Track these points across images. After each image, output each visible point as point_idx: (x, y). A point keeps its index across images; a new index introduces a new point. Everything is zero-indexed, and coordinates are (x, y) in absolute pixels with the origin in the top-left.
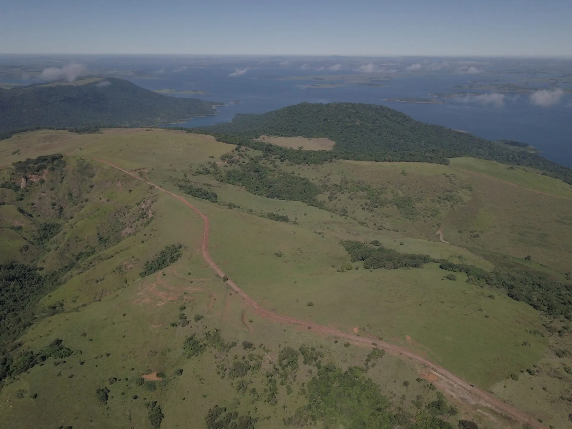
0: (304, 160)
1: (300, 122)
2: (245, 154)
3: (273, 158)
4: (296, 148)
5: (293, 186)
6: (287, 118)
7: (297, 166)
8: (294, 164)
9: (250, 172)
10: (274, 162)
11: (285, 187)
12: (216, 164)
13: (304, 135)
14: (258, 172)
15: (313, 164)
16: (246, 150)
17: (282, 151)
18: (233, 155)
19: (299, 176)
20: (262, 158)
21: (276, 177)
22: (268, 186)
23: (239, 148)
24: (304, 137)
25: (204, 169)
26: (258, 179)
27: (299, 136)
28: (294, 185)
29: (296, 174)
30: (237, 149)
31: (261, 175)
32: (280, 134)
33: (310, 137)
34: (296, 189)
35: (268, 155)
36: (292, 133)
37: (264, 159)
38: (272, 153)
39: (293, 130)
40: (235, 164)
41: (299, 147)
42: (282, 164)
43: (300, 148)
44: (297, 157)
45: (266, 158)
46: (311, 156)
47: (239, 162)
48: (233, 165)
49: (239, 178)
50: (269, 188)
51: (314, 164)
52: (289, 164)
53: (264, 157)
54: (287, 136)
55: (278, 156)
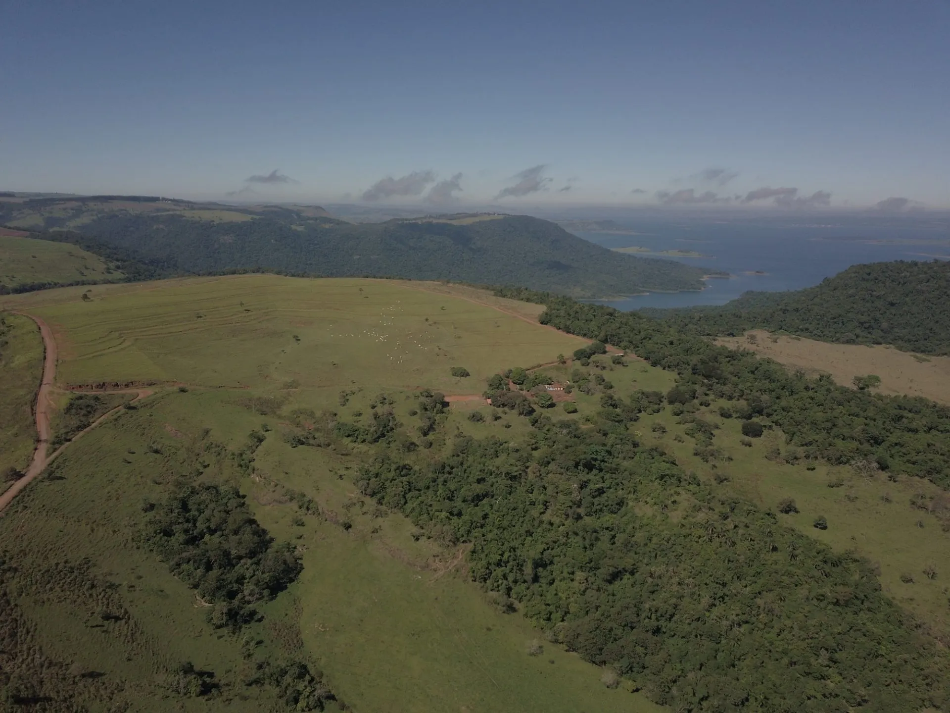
0: (866, 447)
1: (892, 304)
2: (601, 380)
3: (712, 412)
4: (845, 380)
5: (759, 601)
6: (851, 292)
7: (823, 472)
8: (807, 457)
9: (552, 467)
10: (707, 431)
11: (706, 601)
12: (446, 404)
13: (900, 342)
14: (601, 470)
15: (922, 477)
16: (617, 361)
17: (767, 384)
18: (552, 374)
19: (815, 533)
20: (665, 403)
21: (676, 516)
22: (604, 571)
23: (594, 354)
24: (900, 348)
25: (376, 417)
26: (570, 512)
27: (884, 345)
28: (769, 597)
29: (802, 524)
30: (583, 355)
31: (601, 492)
32: (815, 332)
33: (922, 352)
34: (777, 626)
35: (694, 392)
36: (858, 331)
37: (669, 408)
38: (718, 387)
39: (862, 324)
40: (520, 414)
41: (859, 379)
42: (750, 446)
43: (864, 384)
44: (829, 425)
45: (678, 405)
46: (916, 431)
47: (552, 405)
48: (512, 417)
49: (479, 489)
50: (610, 582)
51: (926, 481)
52: (783, 453)
53: (671, 402)
54: (838, 340)
55: (743, 404)
